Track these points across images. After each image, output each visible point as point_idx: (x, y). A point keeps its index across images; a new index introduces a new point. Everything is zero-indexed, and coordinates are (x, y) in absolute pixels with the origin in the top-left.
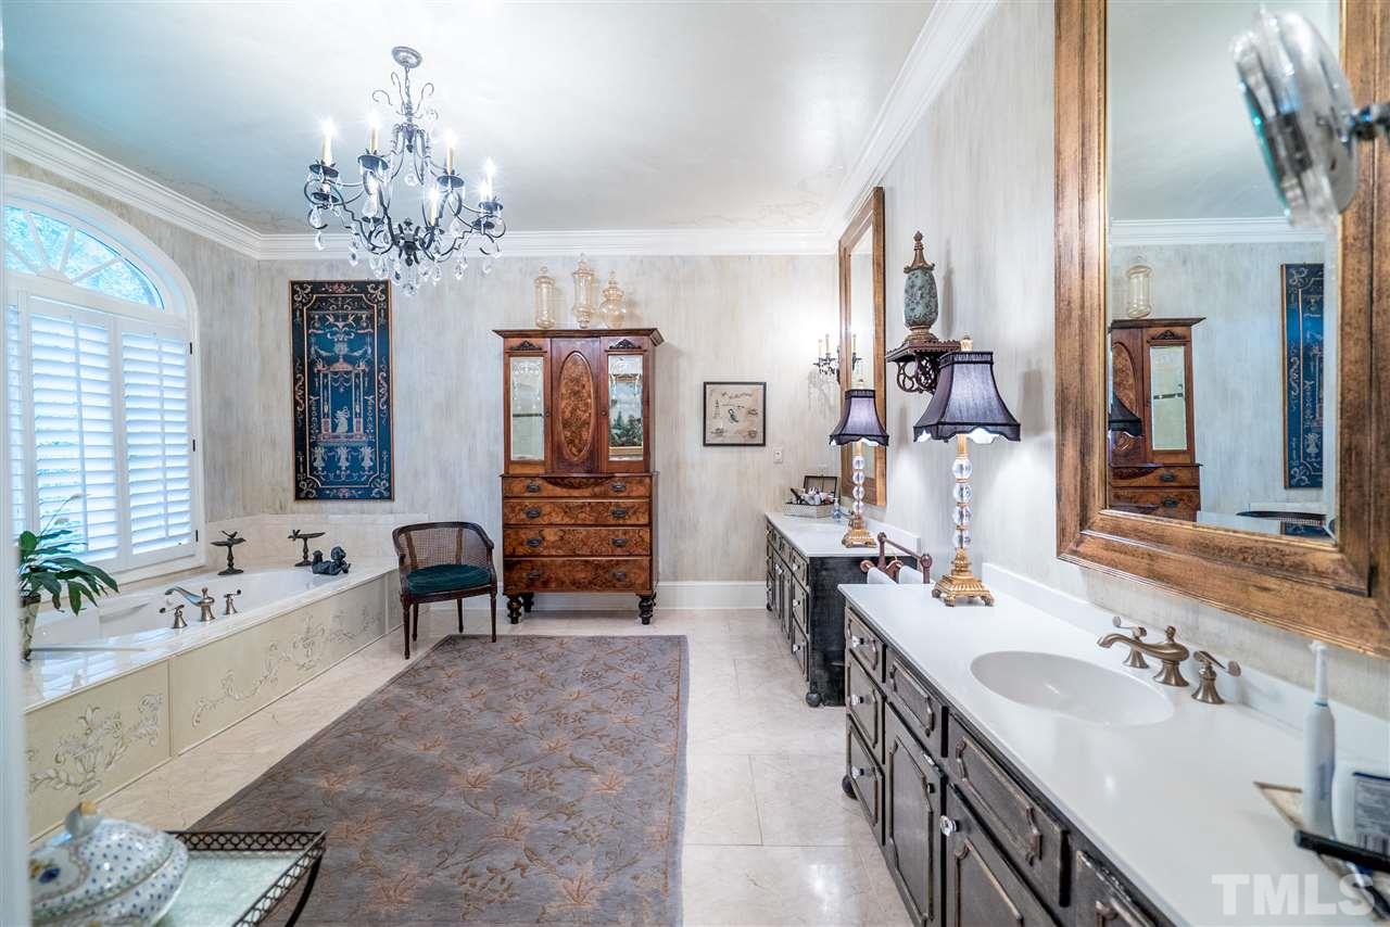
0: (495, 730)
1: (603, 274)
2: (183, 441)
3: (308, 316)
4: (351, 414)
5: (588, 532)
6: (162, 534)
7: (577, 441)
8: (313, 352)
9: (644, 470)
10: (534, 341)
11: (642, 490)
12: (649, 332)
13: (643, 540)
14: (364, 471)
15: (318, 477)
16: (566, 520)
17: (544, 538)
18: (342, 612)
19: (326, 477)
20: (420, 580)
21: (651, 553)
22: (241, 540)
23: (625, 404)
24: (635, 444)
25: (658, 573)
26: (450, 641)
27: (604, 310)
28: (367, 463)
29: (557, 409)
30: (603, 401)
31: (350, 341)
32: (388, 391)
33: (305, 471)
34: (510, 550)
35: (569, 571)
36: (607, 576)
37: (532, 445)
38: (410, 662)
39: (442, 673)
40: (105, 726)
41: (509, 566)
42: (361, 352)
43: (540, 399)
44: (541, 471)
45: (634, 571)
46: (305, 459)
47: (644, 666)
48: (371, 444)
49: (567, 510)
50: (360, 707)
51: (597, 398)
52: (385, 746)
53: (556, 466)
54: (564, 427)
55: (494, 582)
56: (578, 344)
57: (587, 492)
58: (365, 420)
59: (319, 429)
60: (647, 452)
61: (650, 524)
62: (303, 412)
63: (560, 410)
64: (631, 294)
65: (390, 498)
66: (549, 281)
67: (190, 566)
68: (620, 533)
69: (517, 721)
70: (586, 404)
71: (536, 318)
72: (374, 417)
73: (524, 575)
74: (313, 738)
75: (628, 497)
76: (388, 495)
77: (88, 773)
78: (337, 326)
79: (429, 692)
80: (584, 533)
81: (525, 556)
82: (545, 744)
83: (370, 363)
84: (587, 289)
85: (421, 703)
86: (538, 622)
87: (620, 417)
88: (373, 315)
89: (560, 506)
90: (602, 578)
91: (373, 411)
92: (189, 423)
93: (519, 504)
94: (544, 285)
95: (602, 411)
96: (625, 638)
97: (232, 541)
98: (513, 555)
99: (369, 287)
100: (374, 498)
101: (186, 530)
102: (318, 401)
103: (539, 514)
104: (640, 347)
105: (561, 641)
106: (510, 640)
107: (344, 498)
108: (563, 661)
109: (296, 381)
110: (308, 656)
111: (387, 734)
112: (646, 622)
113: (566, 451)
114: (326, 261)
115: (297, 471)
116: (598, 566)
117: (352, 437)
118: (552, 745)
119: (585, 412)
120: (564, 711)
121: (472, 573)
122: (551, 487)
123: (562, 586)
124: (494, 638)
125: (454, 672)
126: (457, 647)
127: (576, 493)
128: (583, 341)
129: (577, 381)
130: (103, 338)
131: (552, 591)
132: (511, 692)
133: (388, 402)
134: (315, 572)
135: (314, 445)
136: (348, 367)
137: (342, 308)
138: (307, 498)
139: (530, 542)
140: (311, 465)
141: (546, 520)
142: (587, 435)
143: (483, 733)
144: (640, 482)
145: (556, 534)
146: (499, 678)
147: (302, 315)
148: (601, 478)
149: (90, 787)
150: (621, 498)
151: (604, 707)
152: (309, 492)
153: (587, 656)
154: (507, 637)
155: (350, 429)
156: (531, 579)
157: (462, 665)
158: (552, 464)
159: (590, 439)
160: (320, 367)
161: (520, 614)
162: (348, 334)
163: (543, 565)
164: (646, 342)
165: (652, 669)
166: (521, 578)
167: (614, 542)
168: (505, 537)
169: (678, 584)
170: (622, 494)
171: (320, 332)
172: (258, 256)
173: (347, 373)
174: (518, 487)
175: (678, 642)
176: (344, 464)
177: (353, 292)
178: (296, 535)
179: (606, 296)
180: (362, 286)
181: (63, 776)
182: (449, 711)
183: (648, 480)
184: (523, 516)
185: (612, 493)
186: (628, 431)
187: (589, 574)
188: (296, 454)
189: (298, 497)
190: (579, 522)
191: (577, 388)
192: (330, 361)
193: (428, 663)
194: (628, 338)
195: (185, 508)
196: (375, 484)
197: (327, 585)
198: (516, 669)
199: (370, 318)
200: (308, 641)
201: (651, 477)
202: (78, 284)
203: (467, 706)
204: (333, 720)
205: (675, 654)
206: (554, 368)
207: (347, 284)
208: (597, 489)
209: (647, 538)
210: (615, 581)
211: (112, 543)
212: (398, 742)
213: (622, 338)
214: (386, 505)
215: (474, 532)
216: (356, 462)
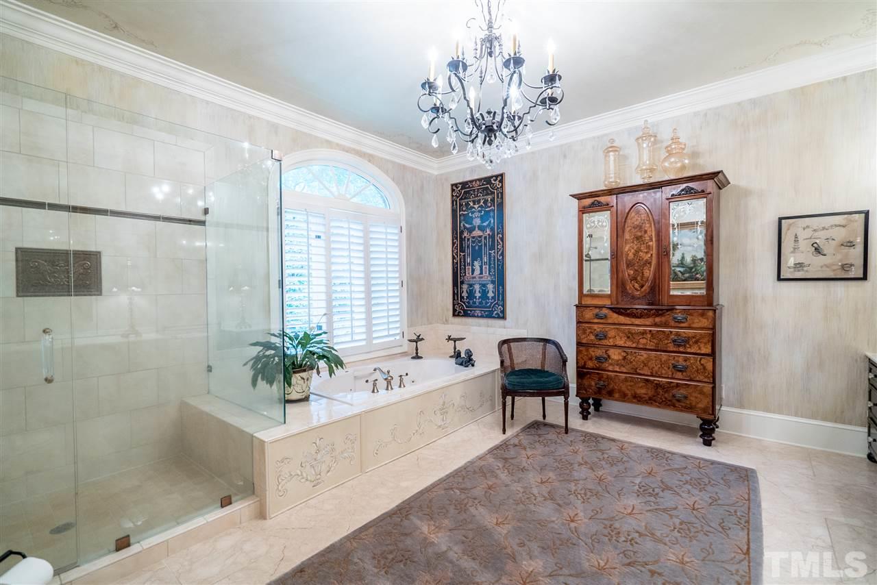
0: (553, 525)
1: (665, 135)
2: (397, 281)
3: (460, 203)
4: (482, 263)
5: (649, 355)
6: (386, 333)
7: (639, 278)
8: (462, 225)
9: (708, 304)
10: (603, 199)
11: (705, 322)
12: (713, 176)
13: (704, 368)
14: (489, 299)
15: (464, 303)
16: (629, 344)
17: (609, 356)
18: (465, 393)
19: (469, 303)
20: (514, 379)
21: (713, 379)
22: (422, 339)
23: (688, 246)
24: (697, 279)
25: (721, 398)
26: (535, 425)
27: (666, 164)
28: (491, 295)
29: (622, 253)
30: (664, 243)
31: (481, 217)
32: (503, 246)
33: (458, 299)
34: (582, 363)
35: (631, 386)
36: (666, 395)
37: (601, 281)
38: (504, 437)
39: (523, 452)
40: (326, 449)
41: (581, 374)
42: (487, 222)
43: (607, 245)
44: (607, 302)
45: (694, 394)
46: (458, 292)
47: (706, 496)
48: (493, 282)
49: (630, 336)
50: (465, 468)
51: (659, 241)
52: (470, 509)
53: (620, 299)
54: (628, 266)
55: (566, 388)
56: (641, 196)
57: (649, 321)
58: (489, 266)
59: (465, 273)
60: (710, 286)
61: (713, 354)
62: (457, 263)
63: (624, 253)
64: (693, 146)
65: (504, 318)
66: (615, 149)
67: (400, 352)
68: (680, 360)
69: (572, 521)
70: (649, 247)
71: (605, 181)
72: (494, 264)
73: (593, 383)
74: (431, 485)
75: (690, 328)
76: (502, 316)
77: (317, 475)
78: (474, 208)
79: (511, 467)
80: (645, 356)
81: (593, 369)
82: (594, 559)
83: (492, 230)
84: (649, 151)
85: (503, 476)
86: (604, 422)
87: (683, 258)
88: (494, 198)
89: (623, 331)
90: (662, 396)
91: (494, 260)
92: (400, 271)
93: (590, 328)
94: (611, 153)
95: (664, 251)
96: (685, 457)
97: (419, 339)
98: (584, 367)
99: (492, 180)
100: (494, 317)
101: (398, 331)
102: (464, 256)
103: (605, 337)
104: (703, 191)
105: (621, 445)
106: (578, 434)
107: (478, 317)
108: (621, 467)
109: (453, 244)
110: (443, 420)
111: (475, 499)
112: (708, 443)
113: (629, 286)
114: (469, 168)
115: (454, 299)
116: (658, 385)
117: (482, 278)
118: (602, 563)
119: (647, 253)
120: (617, 525)
121: (551, 379)
122: (615, 315)
123: (624, 398)
124: (567, 430)
125: (533, 455)
126: (540, 432)
127: (637, 321)
128: (645, 193)
129: (640, 227)
130: (360, 227)
131: (616, 400)
132: (572, 487)
133: (503, 254)
134: (456, 364)
135: (462, 283)
136: (480, 233)
137: (477, 196)
138: (458, 315)
139: (598, 358)
140: (461, 295)
141: (611, 342)
142: (649, 273)
143: (542, 523)
144: (703, 315)
145: (619, 354)
146: (565, 470)
147: (457, 204)
148: (662, 310)
149: (318, 483)
150: (682, 328)
151: (658, 534)
152: (460, 312)
153: (643, 468)
154: (577, 431)
155: (481, 273)
156: (598, 388)
157: (540, 449)
158: (617, 297)
159: (651, 276)
160: (465, 235)
161: (590, 413)
162: (480, 212)
163: (608, 377)
164: (710, 185)
165: (714, 501)
166: (590, 386)
167: (675, 367)
168: (578, 352)
169: (745, 412)
170: (682, 325)
171: (466, 213)
172: (436, 173)
173: (480, 237)
174: (589, 315)
175: (746, 476)
176: (478, 295)
177: (483, 185)
178: (449, 339)
179: (668, 151)
180: (488, 180)
181: (305, 475)
182: (522, 490)
183: (710, 314)
184: (592, 337)
185: (672, 323)
186: (691, 268)
187: (649, 392)
188: (454, 289)
189: (454, 315)
190: (641, 346)
191: (639, 234)
192: (471, 230)
193: (516, 441)
194: (691, 185)
195: (398, 319)
196: (495, 309)
197: (463, 373)
198: (580, 464)
199: (493, 200)
200: (444, 410)
201: (715, 311)
202: (352, 200)
203: (535, 491)
204: (447, 473)
205: (743, 490)
206: (619, 219)
207: (480, 180)
208: (658, 320)
209: (709, 366)
210: (674, 401)
211: (364, 336)
212: (481, 509)
213: (684, 186)
214: (501, 322)
215: (554, 347)
216: (484, 293)
